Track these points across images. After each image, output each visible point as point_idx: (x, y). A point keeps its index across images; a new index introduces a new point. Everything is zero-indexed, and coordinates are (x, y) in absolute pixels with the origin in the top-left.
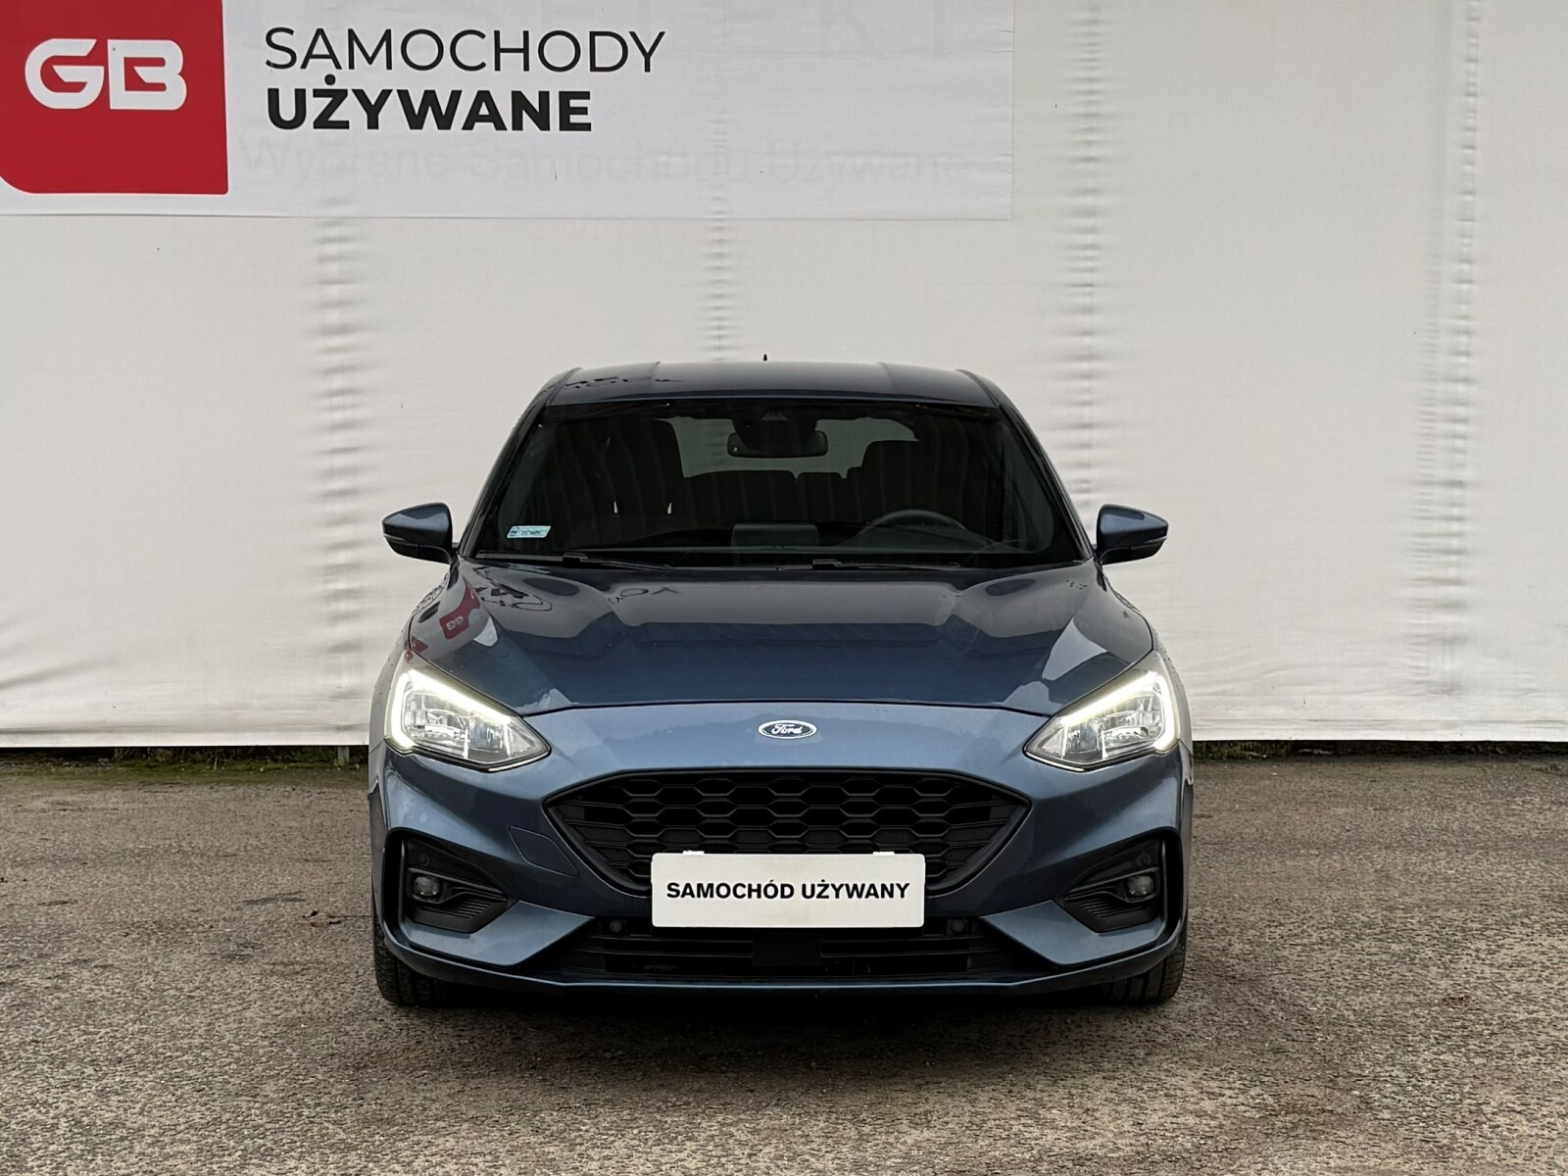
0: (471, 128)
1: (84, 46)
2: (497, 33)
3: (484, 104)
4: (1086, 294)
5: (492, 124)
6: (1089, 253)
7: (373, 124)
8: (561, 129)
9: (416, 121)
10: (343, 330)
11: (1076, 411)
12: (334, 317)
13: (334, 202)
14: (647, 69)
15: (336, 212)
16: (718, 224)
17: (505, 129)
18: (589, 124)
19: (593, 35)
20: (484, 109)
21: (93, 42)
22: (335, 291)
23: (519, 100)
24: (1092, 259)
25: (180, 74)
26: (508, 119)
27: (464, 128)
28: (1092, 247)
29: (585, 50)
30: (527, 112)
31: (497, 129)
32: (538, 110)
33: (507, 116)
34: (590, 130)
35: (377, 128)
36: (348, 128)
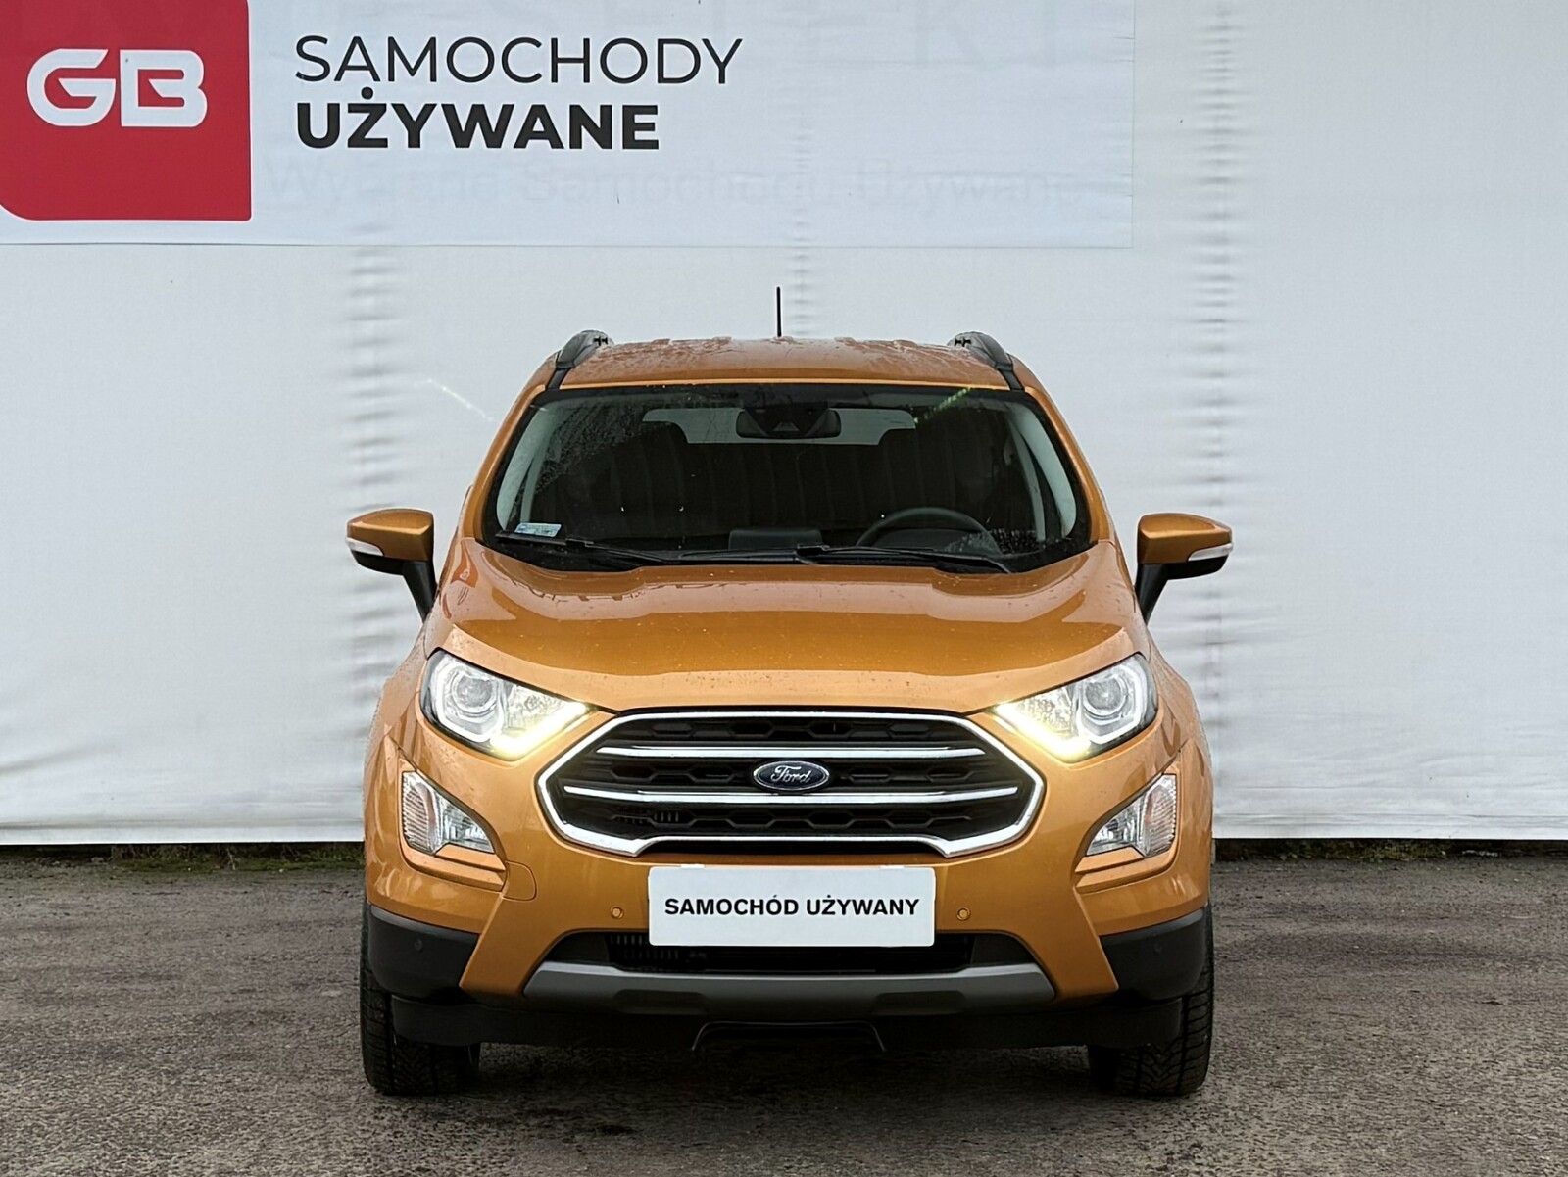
0: (524, 146)
1: (94, 57)
2: (554, 42)
3: (538, 120)
4: (1216, 331)
5: (547, 142)
6: (1221, 285)
7: (414, 141)
8: (624, 147)
9: (462, 139)
10: (377, 371)
11: (1205, 462)
12: (368, 357)
13: (370, 228)
14: (722, 80)
15: (372, 239)
16: (799, 253)
17: (562, 147)
18: (657, 142)
19: (661, 43)
20: (538, 126)
22: (369, 329)
23: (578, 115)
24: (1223, 291)
25: (200, 86)
26: (565, 138)
27: (516, 146)
28: (1224, 278)
29: (653, 59)
30: (586, 128)
31: (553, 147)
32: (599, 125)
33: (564, 135)
34: (657, 148)
35: (419, 146)
36: (386, 146)
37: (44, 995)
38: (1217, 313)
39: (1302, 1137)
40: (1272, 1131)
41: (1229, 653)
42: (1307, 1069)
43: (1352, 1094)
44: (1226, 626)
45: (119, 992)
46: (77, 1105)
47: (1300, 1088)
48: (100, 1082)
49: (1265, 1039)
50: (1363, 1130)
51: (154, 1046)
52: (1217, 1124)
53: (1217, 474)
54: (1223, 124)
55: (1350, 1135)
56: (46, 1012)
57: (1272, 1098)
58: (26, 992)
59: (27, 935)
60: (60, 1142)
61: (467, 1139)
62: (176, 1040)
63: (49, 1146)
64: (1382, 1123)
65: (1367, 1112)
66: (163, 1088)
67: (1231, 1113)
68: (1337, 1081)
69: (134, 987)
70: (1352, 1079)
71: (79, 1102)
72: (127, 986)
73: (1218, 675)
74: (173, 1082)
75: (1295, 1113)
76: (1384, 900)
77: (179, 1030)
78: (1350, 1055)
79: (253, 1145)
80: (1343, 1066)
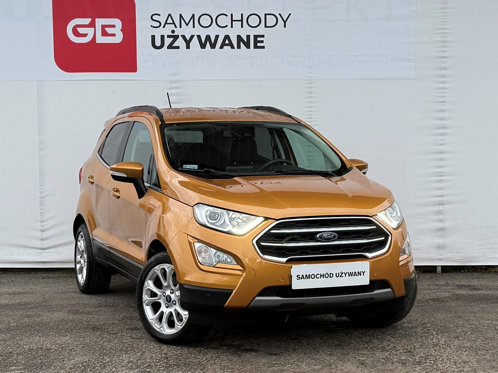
0: (223, 48)
1: (87, 21)
2: (232, 15)
3: (227, 40)
4: (442, 105)
5: (230, 47)
6: (443, 91)
7: (188, 47)
8: (254, 48)
9: (203, 46)
11: (438, 147)
13: (174, 75)
14: (285, 27)
15: (175, 78)
16: (310, 81)
17: (234, 48)
18: (264, 46)
19: (266, 15)
20: (227, 42)
21: (90, 19)
22: (174, 106)
23: (239, 38)
24: (444, 93)
25: (121, 30)
26: (235, 45)
27: (220, 48)
28: (444, 88)
29: (263, 20)
30: (242, 42)
31: (232, 48)
32: (246, 41)
33: (235, 44)
34: (264, 48)
35: (189, 48)
36: (179, 49)
37: (75, 311)
38: (442, 99)
39: (463, 353)
40: (454, 351)
41: (446, 207)
42: (466, 333)
43: (480, 340)
44: (444, 199)
45: (98, 311)
46: (85, 343)
47: (464, 338)
48: (92, 336)
49: (453, 324)
50: (482, 351)
51: (109, 326)
52: (437, 349)
53: (442, 150)
54: (445, 39)
55: (478, 352)
56: (76, 316)
57: (454, 341)
58: (70, 310)
59: (71, 294)
60: (80, 353)
61: (204, 353)
62: (115, 324)
63: (76, 354)
64: (489, 348)
65: (484, 345)
66: (112, 338)
67: (441, 346)
68: (475, 336)
69: (103, 309)
70: (480, 336)
71: (86, 342)
72: (101, 309)
73: (442, 214)
74: (114, 336)
75: (461, 345)
76: (493, 284)
77: (117, 321)
78: (480, 329)
79: (139, 354)
80: (478, 332)
